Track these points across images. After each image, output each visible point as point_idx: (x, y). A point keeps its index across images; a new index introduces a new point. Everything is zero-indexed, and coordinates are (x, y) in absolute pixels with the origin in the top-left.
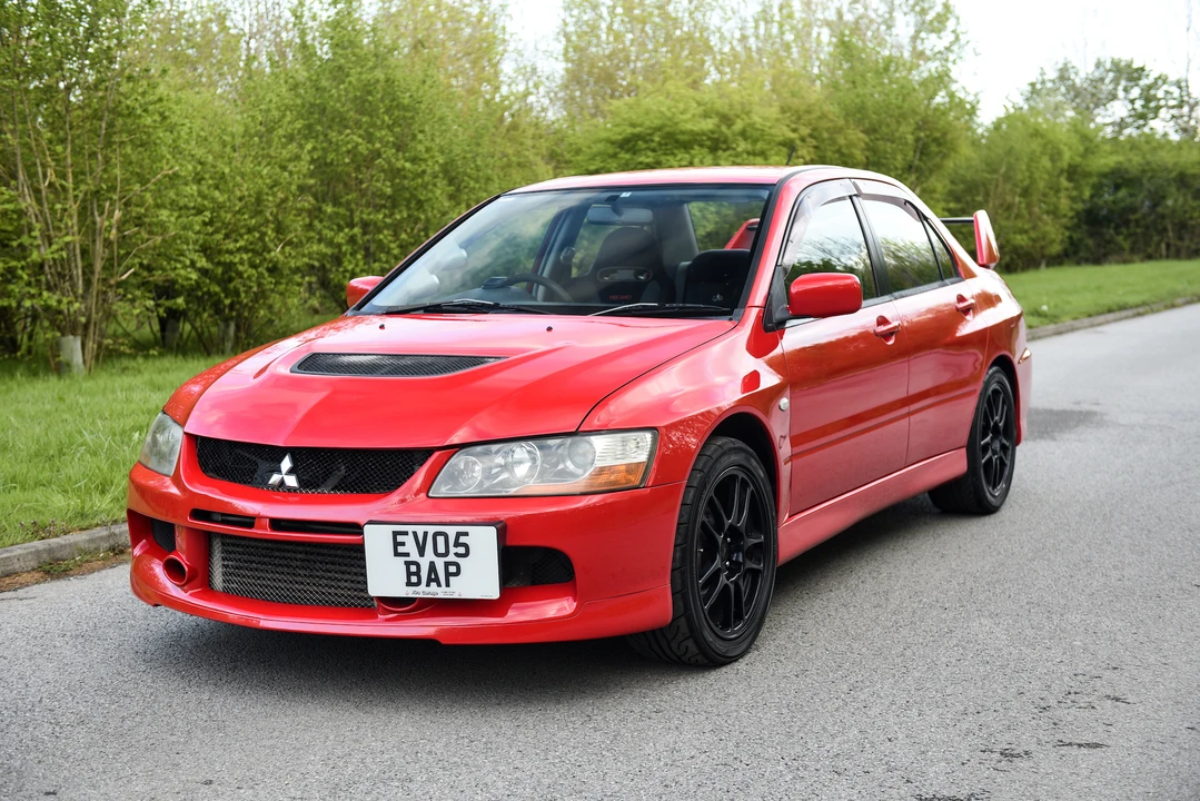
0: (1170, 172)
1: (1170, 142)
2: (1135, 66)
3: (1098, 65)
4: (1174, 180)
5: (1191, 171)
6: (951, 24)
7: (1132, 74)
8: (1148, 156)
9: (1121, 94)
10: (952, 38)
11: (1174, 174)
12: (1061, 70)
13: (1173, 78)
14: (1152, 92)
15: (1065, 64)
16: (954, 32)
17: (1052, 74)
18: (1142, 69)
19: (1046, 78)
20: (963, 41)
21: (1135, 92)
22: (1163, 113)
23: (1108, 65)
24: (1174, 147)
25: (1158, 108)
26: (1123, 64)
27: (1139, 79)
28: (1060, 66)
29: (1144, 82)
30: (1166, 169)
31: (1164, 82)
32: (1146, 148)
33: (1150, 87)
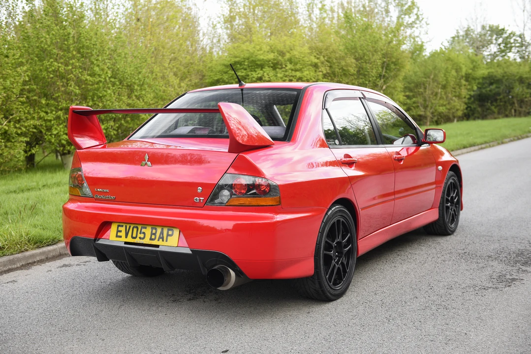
0: (516, 76)
1: (516, 63)
2: (500, 28)
3: (483, 27)
4: (517, 80)
5: (525, 76)
6: (415, 11)
7: (499, 32)
8: (505, 69)
9: (494, 42)
10: (416, 17)
11: (517, 77)
12: (466, 31)
13: (518, 33)
14: (508, 40)
15: (468, 28)
16: (416, 14)
17: (462, 33)
18: (503, 30)
19: (460, 34)
20: (421, 19)
21: (500, 40)
22: (513, 50)
23: (488, 28)
24: (517, 65)
25: (511, 47)
26: (494, 28)
27: (502, 34)
28: (465, 29)
29: (505, 35)
30: (514, 75)
31: (514, 35)
32: (504, 65)
33: (507, 38)
